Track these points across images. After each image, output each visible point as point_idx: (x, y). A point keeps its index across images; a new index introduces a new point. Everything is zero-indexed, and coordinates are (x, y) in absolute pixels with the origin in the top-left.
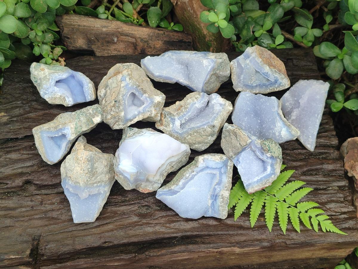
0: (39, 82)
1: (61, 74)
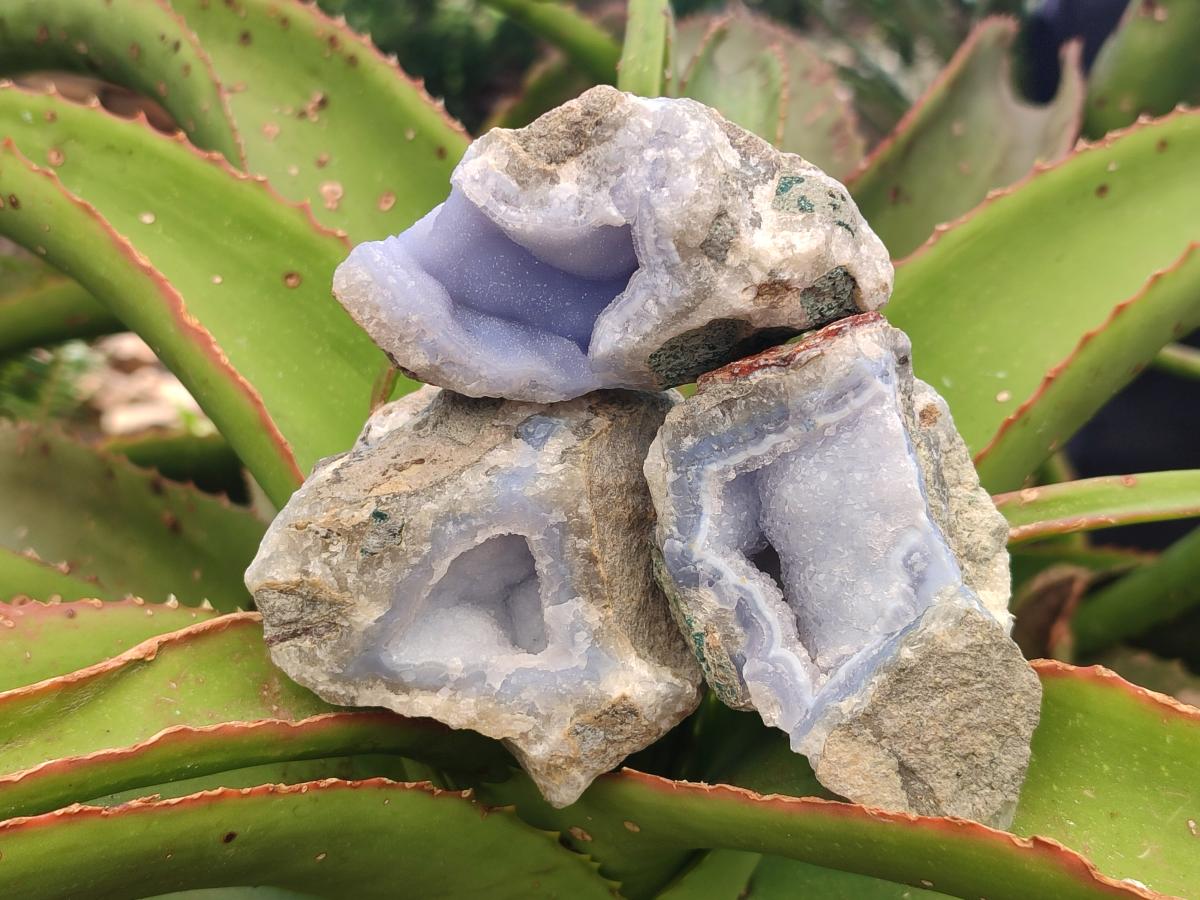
1: (638, 333)
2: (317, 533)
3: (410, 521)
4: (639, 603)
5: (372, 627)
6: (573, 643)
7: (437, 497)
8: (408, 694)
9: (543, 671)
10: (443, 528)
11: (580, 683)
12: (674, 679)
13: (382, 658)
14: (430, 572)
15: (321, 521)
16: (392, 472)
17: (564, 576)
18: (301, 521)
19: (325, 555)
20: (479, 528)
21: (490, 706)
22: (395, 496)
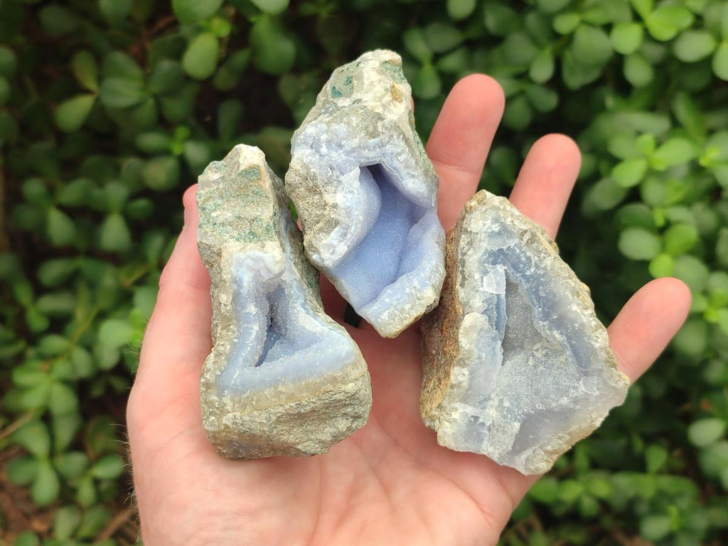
0: (343, 102)
1: (415, 169)
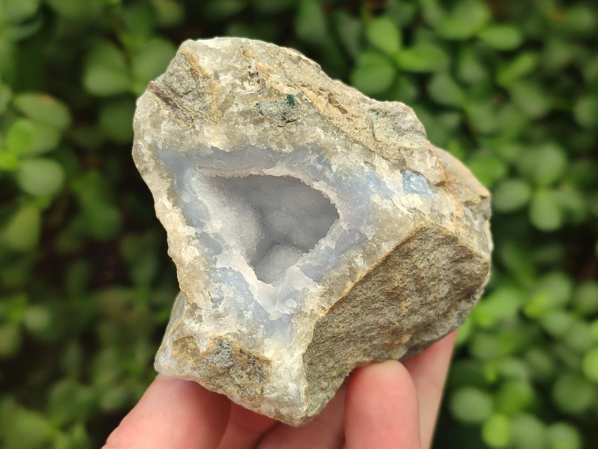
2: (250, 67)
3: (301, 124)
4: (339, 334)
5: (207, 147)
6: (283, 301)
7: (329, 134)
8: (174, 206)
9: (250, 291)
10: (310, 152)
11: (260, 323)
12: (303, 392)
13: (189, 170)
14: (272, 164)
15: (260, 64)
16: (326, 94)
17: (328, 264)
18: (251, 52)
19: (238, 82)
20: (326, 179)
21: (202, 268)
22: (311, 104)
